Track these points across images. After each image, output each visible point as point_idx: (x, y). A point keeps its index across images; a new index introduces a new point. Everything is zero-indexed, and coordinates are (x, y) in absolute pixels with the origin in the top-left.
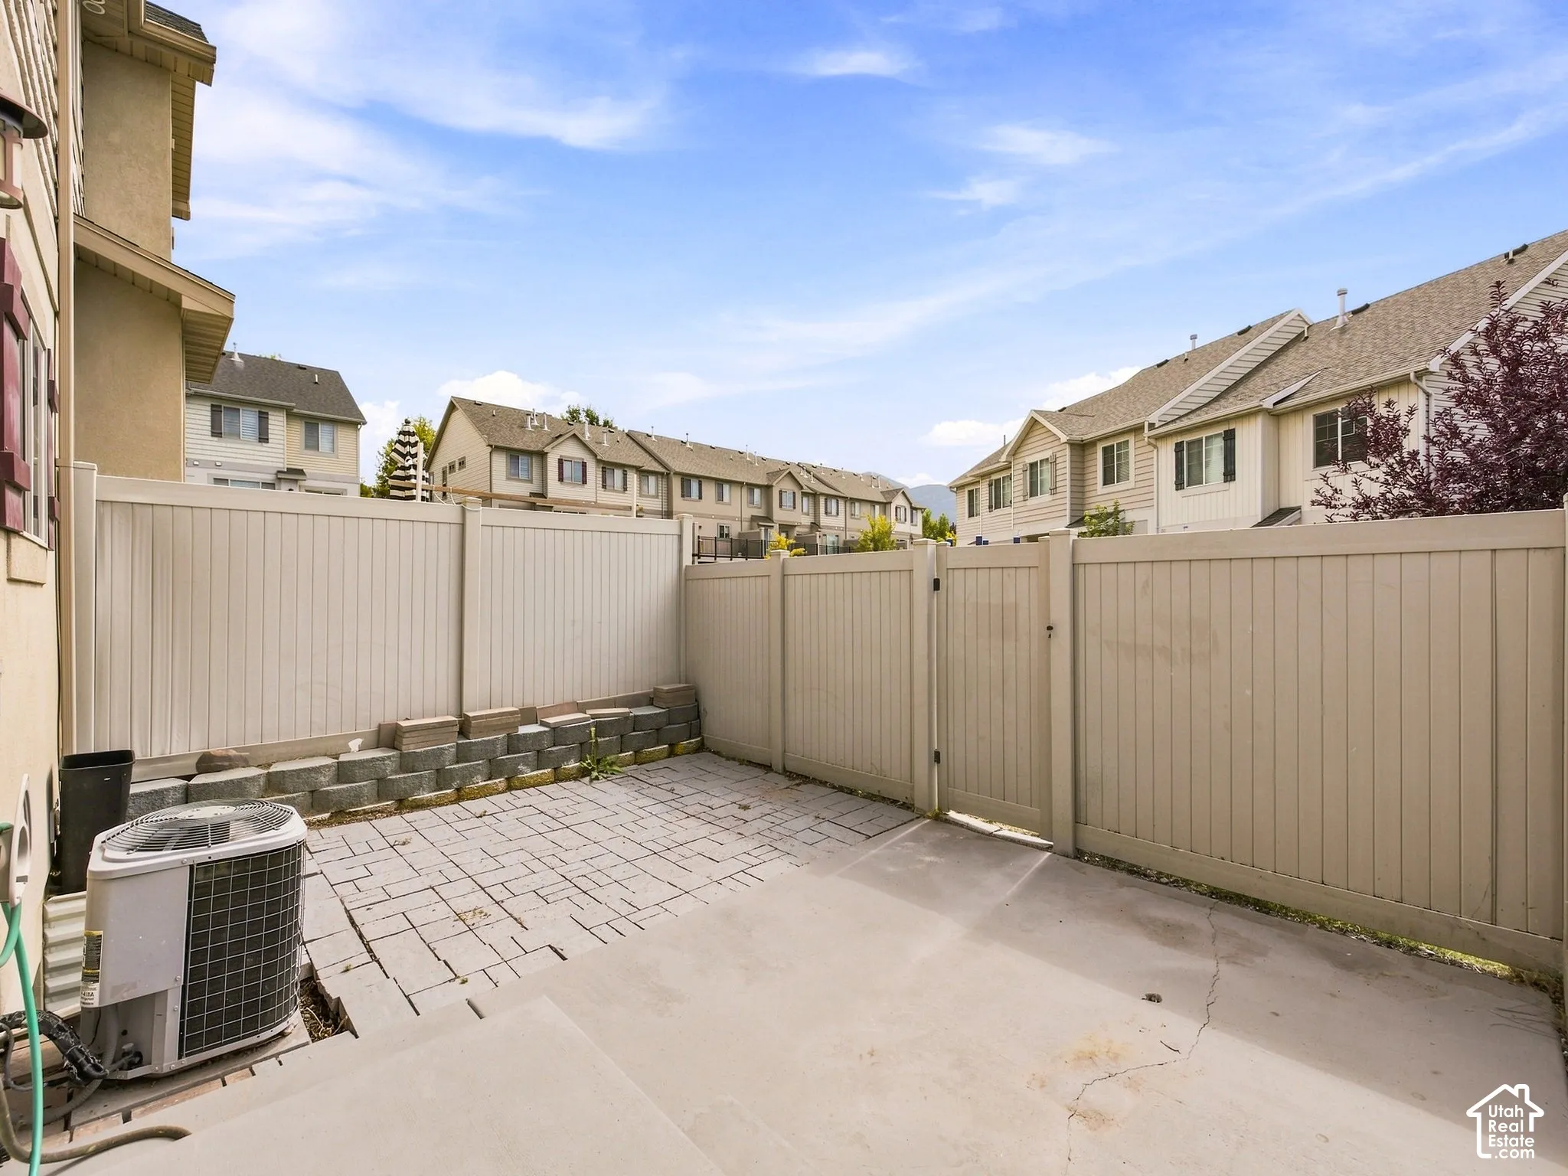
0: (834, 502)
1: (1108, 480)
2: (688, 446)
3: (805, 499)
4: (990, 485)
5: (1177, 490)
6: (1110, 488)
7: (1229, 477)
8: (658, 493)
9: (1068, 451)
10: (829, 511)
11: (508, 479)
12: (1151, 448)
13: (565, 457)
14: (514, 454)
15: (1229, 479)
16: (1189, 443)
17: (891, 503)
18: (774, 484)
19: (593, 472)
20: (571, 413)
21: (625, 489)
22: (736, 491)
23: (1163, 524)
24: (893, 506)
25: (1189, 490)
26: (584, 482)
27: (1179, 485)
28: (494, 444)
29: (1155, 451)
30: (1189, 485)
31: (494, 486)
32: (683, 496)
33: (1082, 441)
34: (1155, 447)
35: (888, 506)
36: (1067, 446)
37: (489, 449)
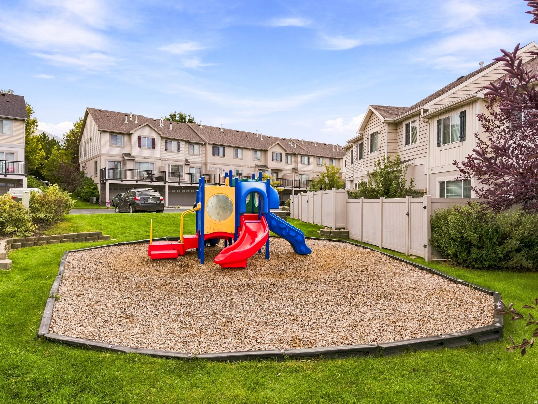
0: (307, 158)
1: (407, 143)
2: (222, 130)
3: (289, 157)
4: (357, 147)
5: (438, 147)
6: (409, 147)
7: (462, 138)
8: (199, 153)
9: (386, 127)
10: (303, 162)
11: (110, 146)
12: (425, 124)
13: (142, 135)
14: (113, 134)
15: (462, 140)
16: (444, 120)
17: (342, 158)
18: (268, 149)
19: (159, 143)
20: (171, 116)
21: (179, 151)
22: (246, 152)
23: (431, 166)
24: (344, 160)
25: (444, 147)
26: (154, 147)
27: (439, 144)
28: (101, 130)
29: (428, 126)
30: (444, 143)
31: (102, 150)
32: (213, 155)
33: (394, 121)
34: (428, 123)
35: (341, 160)
36: (385, 124)
37: (99, 132)
